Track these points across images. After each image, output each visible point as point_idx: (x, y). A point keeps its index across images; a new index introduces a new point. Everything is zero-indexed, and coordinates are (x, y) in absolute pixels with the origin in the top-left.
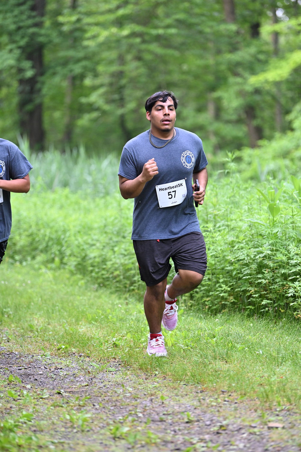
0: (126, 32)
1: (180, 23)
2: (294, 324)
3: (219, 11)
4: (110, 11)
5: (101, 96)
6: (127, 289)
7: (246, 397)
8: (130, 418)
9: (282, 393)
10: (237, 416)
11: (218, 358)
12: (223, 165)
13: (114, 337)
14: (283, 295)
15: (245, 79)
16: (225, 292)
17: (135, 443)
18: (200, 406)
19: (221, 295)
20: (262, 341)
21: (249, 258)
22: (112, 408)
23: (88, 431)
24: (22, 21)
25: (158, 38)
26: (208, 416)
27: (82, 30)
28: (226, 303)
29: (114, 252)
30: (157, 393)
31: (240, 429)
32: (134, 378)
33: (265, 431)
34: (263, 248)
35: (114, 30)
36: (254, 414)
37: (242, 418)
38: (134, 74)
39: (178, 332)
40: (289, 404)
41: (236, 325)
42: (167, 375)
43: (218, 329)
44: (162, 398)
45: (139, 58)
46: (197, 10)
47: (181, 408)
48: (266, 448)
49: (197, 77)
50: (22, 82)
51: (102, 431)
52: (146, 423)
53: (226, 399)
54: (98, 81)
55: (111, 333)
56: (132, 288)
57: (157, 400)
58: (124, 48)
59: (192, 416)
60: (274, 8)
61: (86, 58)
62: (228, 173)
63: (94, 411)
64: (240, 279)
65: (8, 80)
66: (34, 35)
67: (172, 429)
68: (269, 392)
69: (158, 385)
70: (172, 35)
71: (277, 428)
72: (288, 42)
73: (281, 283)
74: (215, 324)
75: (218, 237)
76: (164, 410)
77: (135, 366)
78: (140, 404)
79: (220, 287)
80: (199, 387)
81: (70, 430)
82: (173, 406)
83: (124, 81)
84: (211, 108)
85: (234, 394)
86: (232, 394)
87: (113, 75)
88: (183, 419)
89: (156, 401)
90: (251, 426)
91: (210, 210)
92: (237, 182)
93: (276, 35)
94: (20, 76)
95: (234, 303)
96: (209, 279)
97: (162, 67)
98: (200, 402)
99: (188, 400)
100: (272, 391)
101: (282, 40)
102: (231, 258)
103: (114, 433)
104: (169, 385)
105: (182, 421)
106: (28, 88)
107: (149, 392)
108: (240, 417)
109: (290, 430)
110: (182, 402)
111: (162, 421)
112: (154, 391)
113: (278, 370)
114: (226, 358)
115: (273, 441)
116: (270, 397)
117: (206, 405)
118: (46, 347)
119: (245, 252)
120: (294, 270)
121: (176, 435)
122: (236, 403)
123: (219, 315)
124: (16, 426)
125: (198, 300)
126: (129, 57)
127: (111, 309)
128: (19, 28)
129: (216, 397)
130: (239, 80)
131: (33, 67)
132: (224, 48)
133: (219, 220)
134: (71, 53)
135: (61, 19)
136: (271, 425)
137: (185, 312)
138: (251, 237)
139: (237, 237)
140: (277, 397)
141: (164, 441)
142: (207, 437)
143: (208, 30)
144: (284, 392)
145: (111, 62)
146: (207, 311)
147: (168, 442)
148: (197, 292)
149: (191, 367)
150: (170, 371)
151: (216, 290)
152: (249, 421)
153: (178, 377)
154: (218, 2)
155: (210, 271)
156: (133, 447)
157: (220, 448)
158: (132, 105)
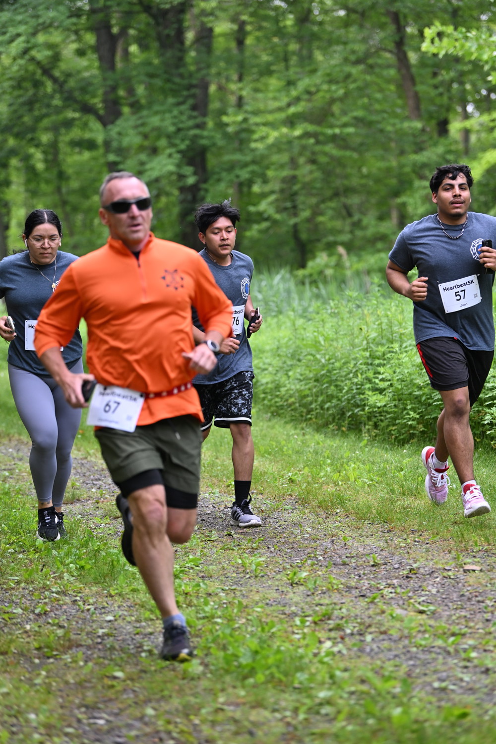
0: (297, 132)
1: (358, 121)
2: (492, 454)
3: (402, 107)
4: (280, 109)
5: (271, 203)
6: (304, 418)
7: (439, 536)
8: (309, 562)
10: (429, 558)
11: (407, 494)
13: (289, 471)
14: (479, 423)
16: (413, 420)
17: (315, 589)
18: (387, 548)
19: (410, 423)
22: (289, 551)
23: (263, 576)
24: (182, 122)
25: (334, 138)
26: (396, 558)
27: (250, 131)
28: (415, 432)
29: (289, 377)
30: (339, 533)
31: (432, 572)
32: (313, 517)
33: (461, 574)
35: (285, 130)
36: (448, 555)
37: (435, 561)
38: (307, 179)
39: (361, 466)
42: (349, 513)
43: (406, 461)
44: (345, 538)
45: (313, 162)
46: (377, 107)
47: (366, 550)
48: (461, 593)
49: (378, 181)
50: (182, 189)
51: (278, 577)
52: (327, 567)
53: (417, 539)
54: (267, 188)
55: (286, 466)
56: (309, 416)
58: (296, 150)
59: (379, 559)
60: (464, 103)
61: (254, 162)
63: (268, 554)
64: (430, 405)
65: (168, 188)
66: (196, 136)
67: (356, 573)
69: (340, 525)
70: (349, 134)
71: (474, 571)
72: (479, 140)
73: (476, 409)
74: (403, 456)
76: (346, 552)
77: (314, 503)
78: (320, 546)
79: (408, 414)
80: (386, 526)
81: (242, 575)
82: (357, 547)
83: (296, 188)
84: (395, 215)
85: (426, 534)
86: (423, 534)
87: (284, 180)
89: (338, 542)
90: (445, 569)
91: (395, 329)
93: (467, 132)
94: (181, 184)
95: (423, 432)
96: (395, 406)
97: (338, 170)
98: (387, 542)
99: (373, 540)
101: (473, 138)
103: (292, 578)
104: (352, 524)
105: (367, 564)
106: (189, 197)
107: (330, 532)
108: (432, 559)
109: (489, 573)
110: (367, 543)
111: (344, 564)
112: (336, 531)
115: (470, 586)
116: (465, 536)
117: (393, 546)
118: (214, 484)
120: (490, 394)
121: (361, 580)
122: (428, 543)
123: (407, 446)
124: (182, 571)
125: (383, 429)
126: (302, 160)
127: (286, 441)
128: (179, 130)
129: (405, 537)
131: (195, 173)
132: (408, 148)
133: (405, 339)
134: (237, 157)
135: (225, 119)
136: (467, 567)
137: (369, 443)
140: (473, 536)
141: (347, 587)
142: (395, 581)
143: (389, 128)
144: (482, 530)
145: (282, 166)
146: (393, 441)
147: (352, 587)
148: (382, 421)
149: (376, 504)
150: (353, 509)
151: (403, 418)
152: (443, 564)
153: (362, 516)
154: (400, 97)
155: (396, 397)
156: (313, 594)
157: (410, 594)
158: (306, 214)
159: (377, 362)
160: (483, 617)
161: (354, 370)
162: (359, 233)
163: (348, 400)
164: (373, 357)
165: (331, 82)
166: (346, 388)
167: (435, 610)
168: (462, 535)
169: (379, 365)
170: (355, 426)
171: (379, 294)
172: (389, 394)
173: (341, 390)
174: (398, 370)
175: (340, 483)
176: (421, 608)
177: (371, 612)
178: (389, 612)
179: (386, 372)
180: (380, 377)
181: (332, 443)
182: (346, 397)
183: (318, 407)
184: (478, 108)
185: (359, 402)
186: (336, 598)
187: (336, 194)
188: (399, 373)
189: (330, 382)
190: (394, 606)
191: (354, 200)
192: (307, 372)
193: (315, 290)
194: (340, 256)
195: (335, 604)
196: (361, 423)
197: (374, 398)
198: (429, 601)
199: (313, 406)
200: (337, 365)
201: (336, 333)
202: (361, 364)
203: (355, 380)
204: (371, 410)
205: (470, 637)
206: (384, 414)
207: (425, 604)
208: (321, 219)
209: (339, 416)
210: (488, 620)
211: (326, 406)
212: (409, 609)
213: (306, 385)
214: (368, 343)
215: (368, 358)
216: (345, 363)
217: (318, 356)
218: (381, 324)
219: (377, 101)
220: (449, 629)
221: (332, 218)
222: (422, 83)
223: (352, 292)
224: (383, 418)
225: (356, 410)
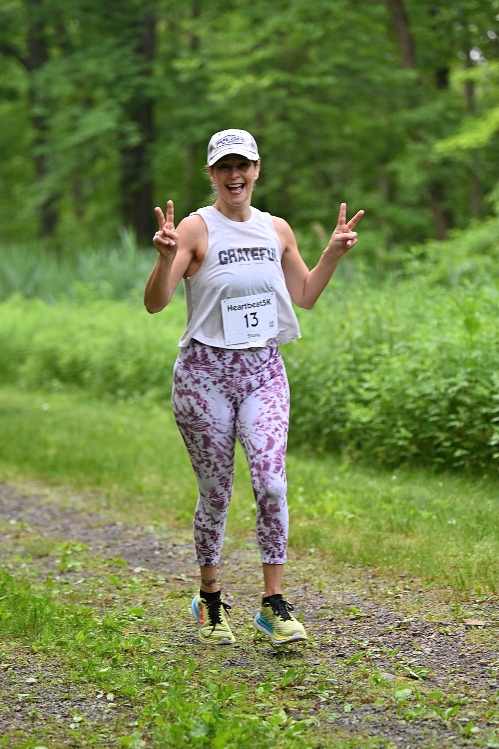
0: (265, 82)
1: (341, 70)
3: (394, 53)
4: (244, 53)
7: (434, 583)
9: (483, 578)
10: (422, 610)
11: (396, 530)
12: (400, 263)
14: (484, 443)
15: (430, 146)
16: (405, 440)
18: (371, 597)
19: (401, 443)
20: (456, 507)
21: (438, 392)
22: (251, 600)
25: (310, 91)
26: (382, 609)
27: (206, 80)
28: (407, 454)
30: (313, 578)
31: (426, 627)
33: (461, 630)
34: (457, 379)
35: (250, 79)
36: (445, 607)
37: (429, 613)
38: (278, 140)
39: (341, 495)
40: (492, 593)
41: (420, 484)
42: (326, 554)
43: (395, 490)
44: (320, 585)
45: (283, 118)
46: (363, 51)
47: (345, 600)
48: (461, 654)
49: (364, 143)
50: (124, 151)
53: (407, 586)
57: (313, 587)
58: (264, 104)
59: (361, 611)
60: (467, 48)
62: (408, 275)
64: (425, 420)
65: (106, 149)
66: (141, 87)
67: (333, 628)
68: (466, 576)
69: (314, 568)
70: (329, 86)
71: (477, 626)
74: (392, 484)
75: (395, 363)
76: (322, 601)
79: (398, 432)
80: (371, 571)
82: (335, 596)
84: (383, 186)
85: (418, 580)
86: (415, 580)
88: (348, 615)
89: (312, 590)
90: (441, 624)
91: (385, 326)
92: (421, 288)
93: (470, 85)
94: (122, 144)
95: (416, 455)
96: (383, 422)
97: (316, 129)
98: (371, 590)
99: (355, 588)
100: (470, 575)
101: (479, 92)
102: (412, 391)
104: (329, 567)
105: (346, 617)
106: (132, 160)
107: (302, 577)
108: (426, 612)
109: (494, 629)
110: (347, 591)
112: (309, 576)
113: (478, 546)
114: (407, 531)
115: (471, 644)
116: (467, 584)
117: (379, 595)
119: (433, 383)
121: (339, 636)
122: (420, 592)
123: (397, 471)
124: (121, 624)
125: (368, 451)
126: (271, 116)
128: (121, 77)
129: (393, 583)
130: (420, 147)
131: (140, 131)
132: (400, 102)
133: (397, 339)
134: (191, 111)
135: (177, 64)
136: (470, 622)
137: (351, 467)
138: (441, 363)
139: (422, 363)
140: (476, 583)
141: (322, 644)
142: (381, 639)
143: (377, 78)
144: (486, 577)
146: (380, 465)
147: (328, 645)
148: (366, 440)
149: (358, 543)
150: (331, 548)
151: (392, 437)
152: (439, 617)
153: (341, 557)
154: (391, 40)
155: (384, 411)
157: (399, 654)
158: (275, 183)
160: (487, 683)
161: (334, 377)
163: (326, 414)
164: (357, 361)
165: (307, 20)
166: (323, 400)
168: (463, 581)
170: (334, 446)
171: (366, 284)
172: (376, 407)
173: (317, 402)
174: (387, 378)
175: (316, 516)
177: (351, 676)
178: (374, 675)
179: (372, 380)
180: (366, 385)
181: (306, 467)
182: (323, 410)
184: (485, 55)
185: (338, 417)
186: (308, 658)
187: (312, 159)
188: (390, 381)
189: (305, 392)
190: (379, 669)
191: (334, 167)
194: (316, 236)
195: (307, 666)
196: (341, 442)
197: (358, 411)
198: (422, 663)
200: (314, 369)
202: (343, 370)
203: (335, 389)
204: (353, 427)
205: (470, 708)
206: (369, 432)
207: (417, 666)
208: (293, 189)
209: (314, 434)
210: (492, 687)
212: (398, 673)
214: (351, 344)
215: (350, 363)
216: (324, 368)
218: (366, 321)
219: (364, 45)
220: (445, 698)
221: (308, 189)
222: (419, 23)
224: (367, 436)
225: (336, 427)
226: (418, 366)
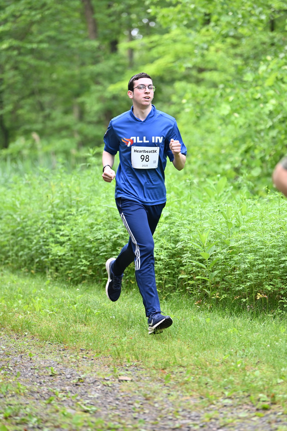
0: (5, 46)
1: (51, 39)
3: (85, 29)
6: (3, 263)
7: (101, 354)
8: (3, 372)
9: (131, 351)
10: (93, 370)
11: (78, 322)
12: (85, 159)
15: (105, 88)
16: (85, 266)
17: (7, 393)
18: (62, 362)
19: (82, 268)
20: (115, 308)
21: (105, 238)
25: (32, 51)
26: (69, 370)
28: (86, 275)
30: (26, 350)
31: (95, 381)
32: (7, 338)
33: (116, 383)
34: (118, 230)
36: (107, 369)
37: (97, 373)
38: (11, 81)
39: (45, 300)
40: (137, 361)
41: (93, 294)
42: (35, 336)
43: (79, 297)
44: (30, 355)
45: (16, 68)
46: (65, 29)
47: (46, 364)
48: (116, 398)
49: (64, 85)
52: (16, 376)
53: (84, 356)
56: (7, 261)
57: (26, 356)
58: (3, 59)
59: (55, 371)
60: (130, 28)
62: (89, 166)
64: (98, 255)
67: (38, 381)
68: (120, 350)
69: (27, 344)
70: (43, 49)
71: (126, 381)
72: (141, 56)
74: (76, 293)
75: (80, 219)
76: (31, 365)
77: (8, 327)
78: (12, 360)
79: (81, 261)
80: (62, 346)
82: (40, 362)
83: (3, 87)
84: (76, 111)
85: (91, 352)
86: (89, 352)
88: (48, 373)
89: (25, 358)
90: (105, 379)
91: (73, 197)
92: (97, 174)
93: (131, 51)
95: (92, 276)
96: (72, 255)
97: (35, 76)
98: (62, 358)
99: (52, 357)
100: (123, 350)
101: (137, 55)
102: (90, 237)
104: (36, 344)
105: (46, 374)
107: (19, 350)
108: (95, 372)
109: (137, 383)
110: (47, 358)
112: (24, 349)
113: (128, 332)
114: (85, 322)
115: (123, 392)
116: (121, 355)
117: (67, 361)
119: (102, 232)
121: (41, 386)
122: (92, 360)
123: (80, 286)
125: (62, 273)
126: (7, 67)
129: (76, 354)
130: (99, 88)
132: (88, 60)
133: (81, 205)
136: (121, 378)
137: (51, 283)
138: (107, 220)
139: (96, 220)
140: (127, 355)
141: (31, 392)
142: (67, 388)
143: (74, 45)
144: (133, 350)
146: (69, 281)
147: (35, 392)
148: (61, 266)
149: (55, 330)
150: (38, 332)
151: (77, 265)
152: (103, 375)
153: (44, 338)
154: (83, 22)
155: (72, 249)
156: (5, 396)
157: (78, 398)
158: (9, 108)
159: (59, 221)
160: (132, 416)
161: (41, 227)
162: (49, 124)
163: (37, 250)
164: (56, 218)
165: (31, 8)
166: (35, 241)
167: (96, 410)
168: (119, 353)
169: (60, 224)
170: (42, 270)
171: (62, 171)
172: (67, 246)
173: (31, 242)
174: (75, 229)
175: (29, 312)
176: (86, 408)
177: (48, 411)
178: (62, 411)
179: (65, 229)
180: (61, 233)
181: (24, 282)
182: (35, 247)
183: (14, 255)
184: (141, 32)
185: (44, 252)
186: (22, 400)
187: (33, 93)
188: (76, 230)
189: (24, 236)
190: (66, 407)
191: (46, 99)
192: (6, 228)
193: (14, 166)
194: (34, 141)
195: (21, 404)
196: (45, 267)
197: (56, 249)
198: (92, 403)
199: (10, 254)
200: (29, 223)
201: (30, 199)
202: (47, 223)
203: (42, 235)
204: (53, 258)
206: (63, 261)
207: (89, 405)
208: (20, 112)
209: (29, 262)
210: (135, 418)
211: (20, 253)
212: (77, 409)
213: (5, 237)
214: (53, 207)
215: (52, 219)
216: (35, 222)
217: (15, 216)
218: (62, 193)
219: (65, 24)
220: (106, 425)
221: (29, 111)
222: (100, 12)
223: (42, 168)
224: (62, 264)
225: (42, 258)
226: (94, 222)
